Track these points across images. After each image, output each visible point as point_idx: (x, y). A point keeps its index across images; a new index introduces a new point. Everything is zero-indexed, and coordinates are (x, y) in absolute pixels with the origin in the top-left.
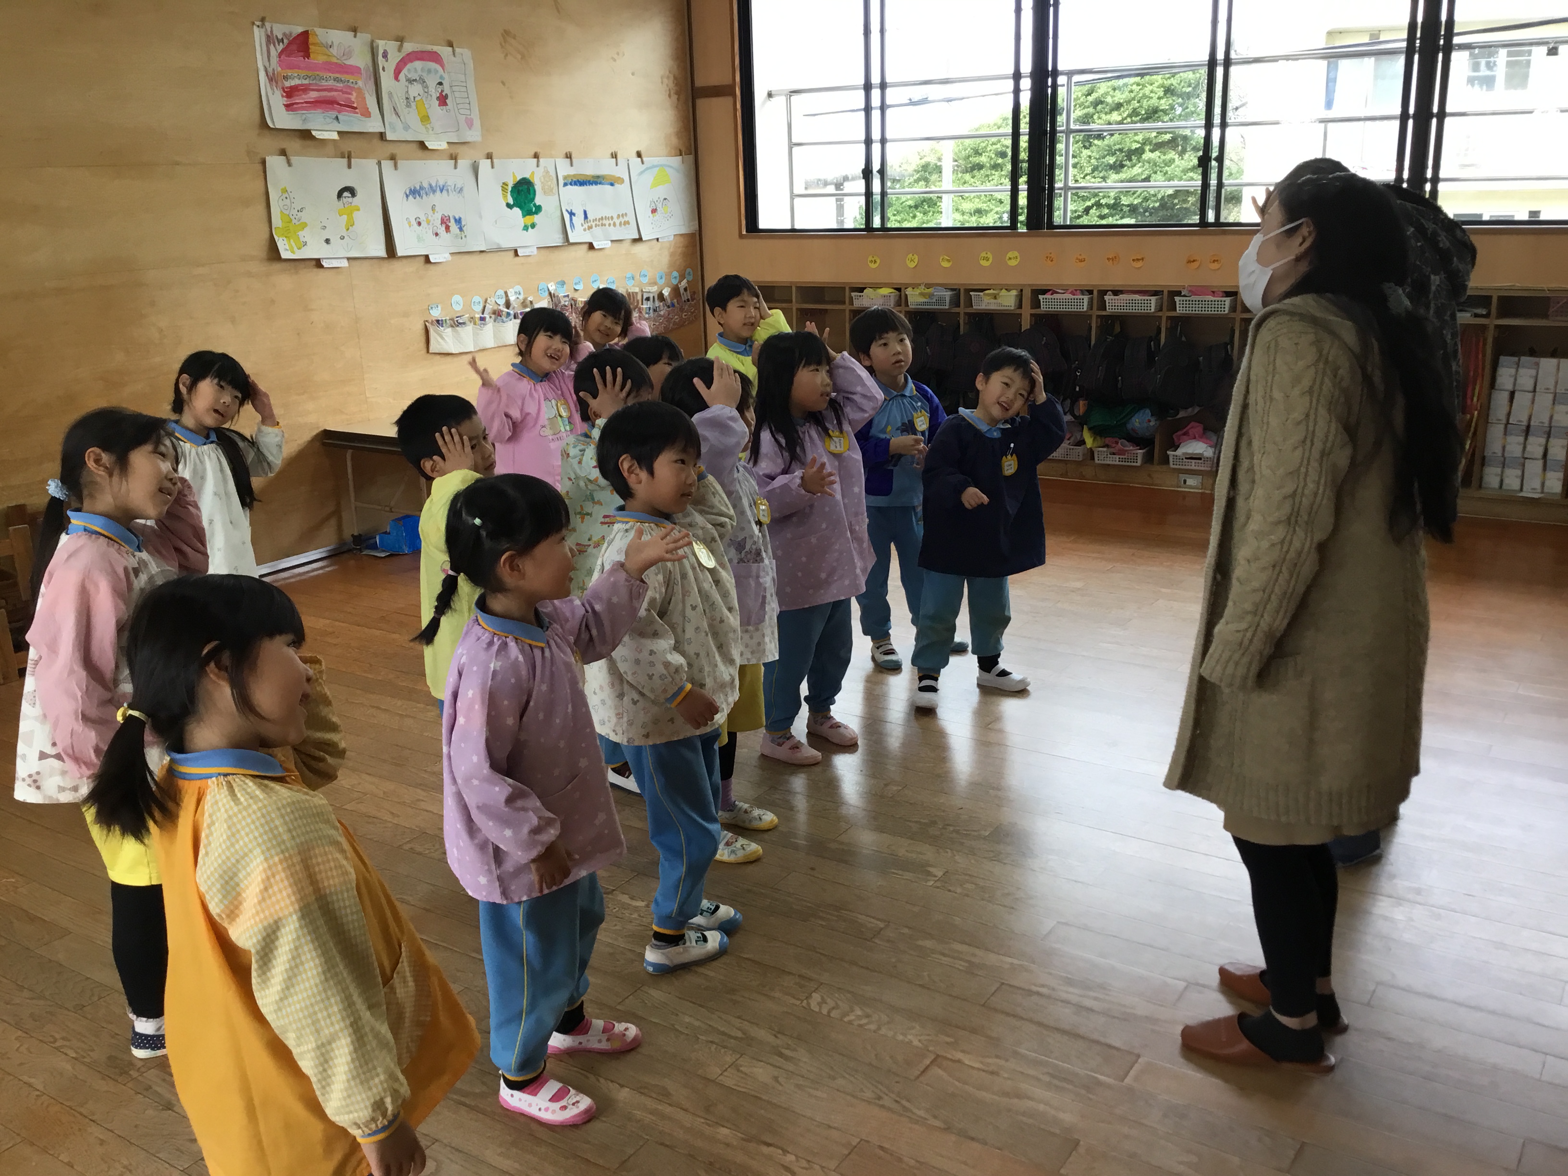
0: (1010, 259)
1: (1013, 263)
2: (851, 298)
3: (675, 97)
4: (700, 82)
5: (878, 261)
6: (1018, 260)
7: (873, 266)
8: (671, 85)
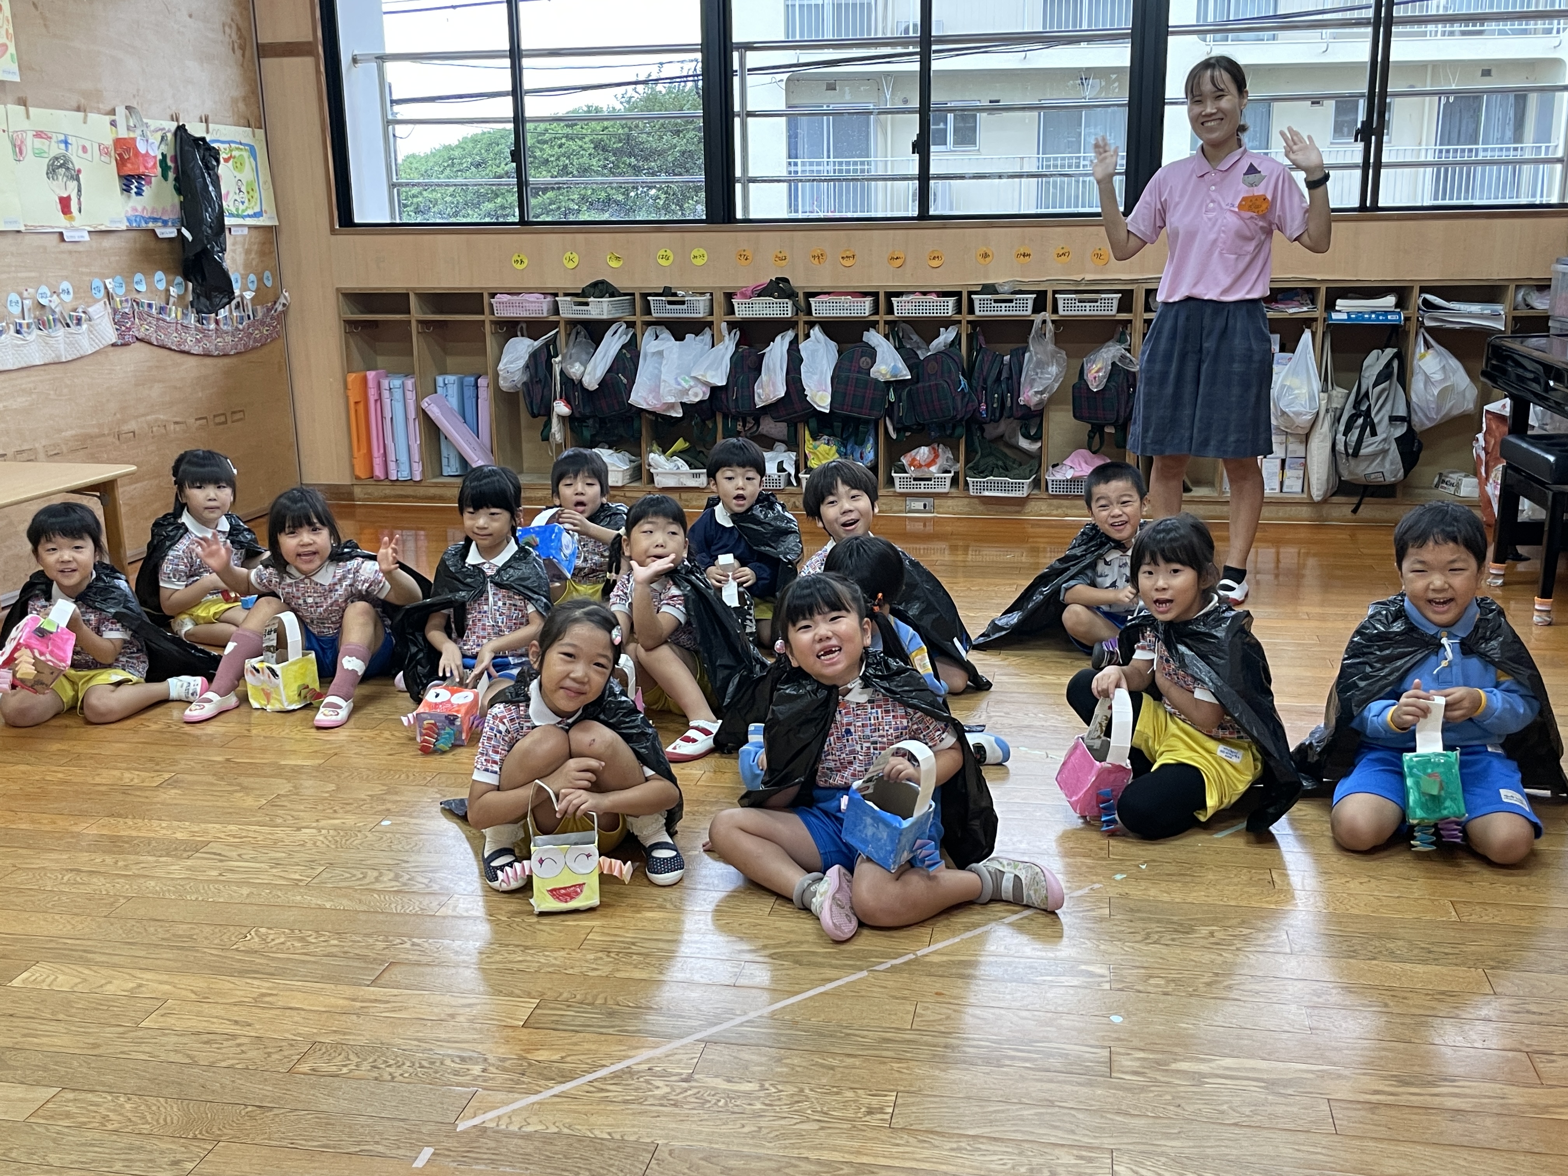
0: (695, 257)
1: (699, 262)
2: (491, 305)
3: (239, 53)
4: (266, 37)
5: (526, 261)
6: (706, 258)
7: (519, 266)
8: (234, 37)
